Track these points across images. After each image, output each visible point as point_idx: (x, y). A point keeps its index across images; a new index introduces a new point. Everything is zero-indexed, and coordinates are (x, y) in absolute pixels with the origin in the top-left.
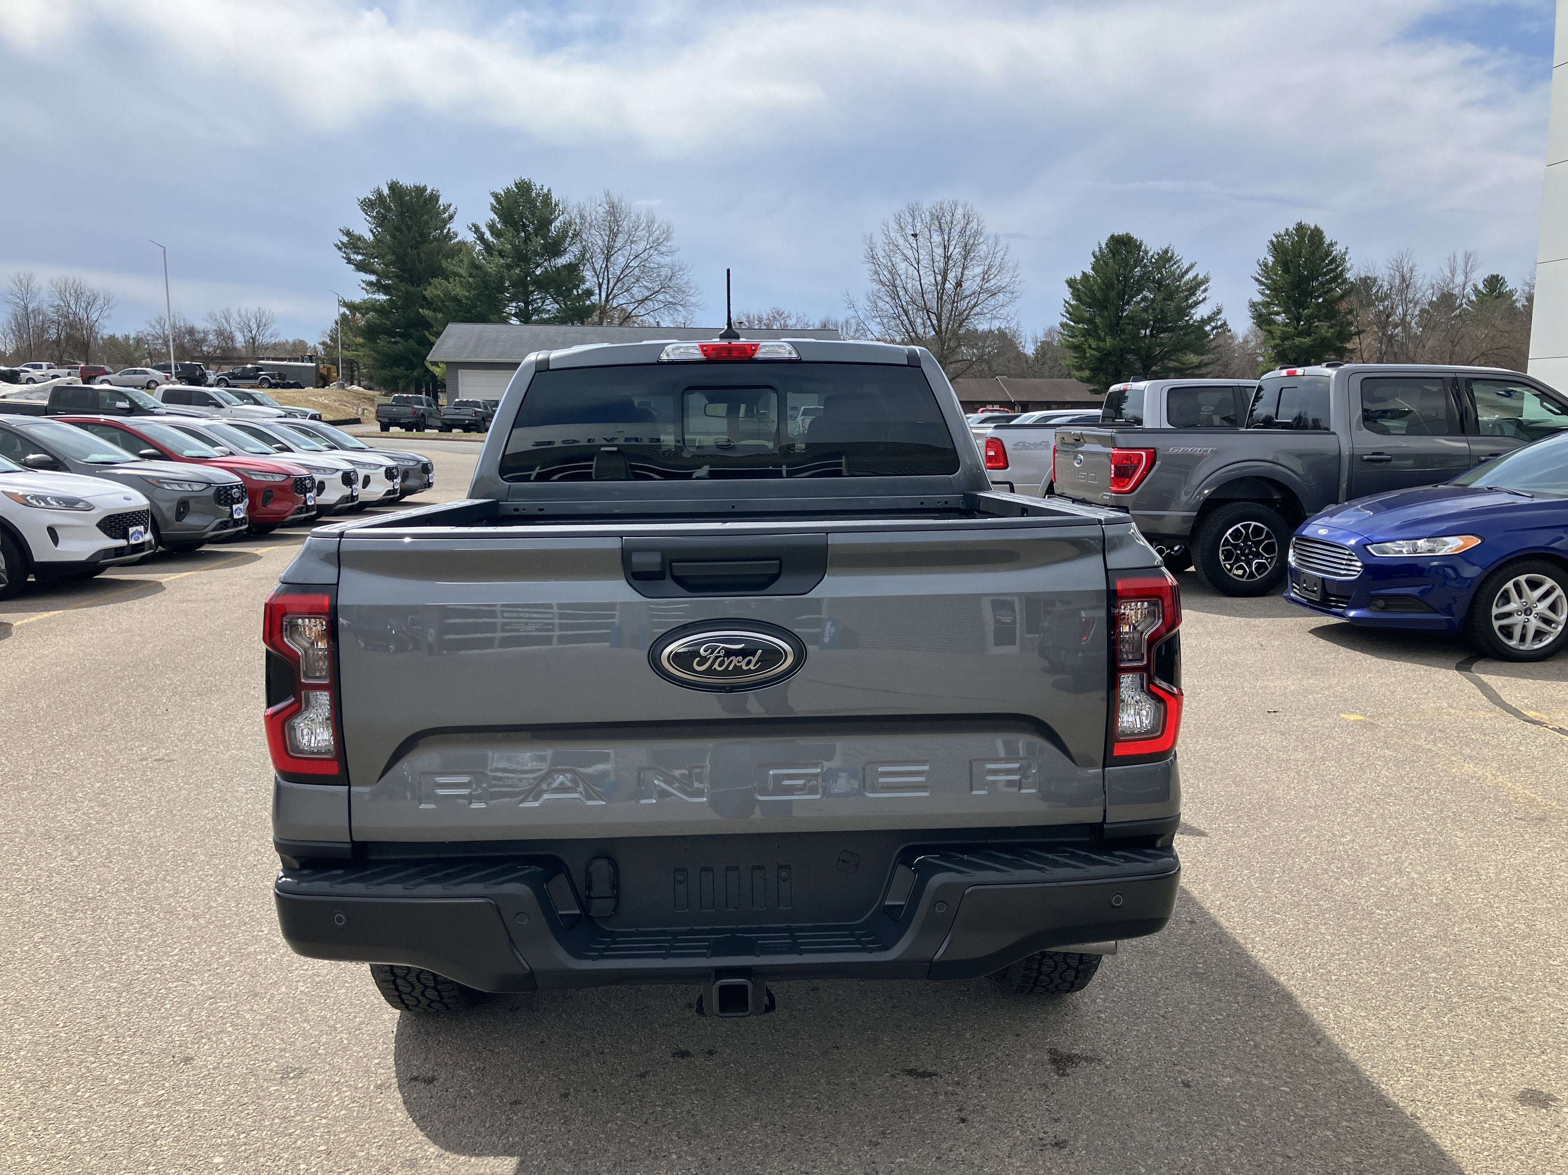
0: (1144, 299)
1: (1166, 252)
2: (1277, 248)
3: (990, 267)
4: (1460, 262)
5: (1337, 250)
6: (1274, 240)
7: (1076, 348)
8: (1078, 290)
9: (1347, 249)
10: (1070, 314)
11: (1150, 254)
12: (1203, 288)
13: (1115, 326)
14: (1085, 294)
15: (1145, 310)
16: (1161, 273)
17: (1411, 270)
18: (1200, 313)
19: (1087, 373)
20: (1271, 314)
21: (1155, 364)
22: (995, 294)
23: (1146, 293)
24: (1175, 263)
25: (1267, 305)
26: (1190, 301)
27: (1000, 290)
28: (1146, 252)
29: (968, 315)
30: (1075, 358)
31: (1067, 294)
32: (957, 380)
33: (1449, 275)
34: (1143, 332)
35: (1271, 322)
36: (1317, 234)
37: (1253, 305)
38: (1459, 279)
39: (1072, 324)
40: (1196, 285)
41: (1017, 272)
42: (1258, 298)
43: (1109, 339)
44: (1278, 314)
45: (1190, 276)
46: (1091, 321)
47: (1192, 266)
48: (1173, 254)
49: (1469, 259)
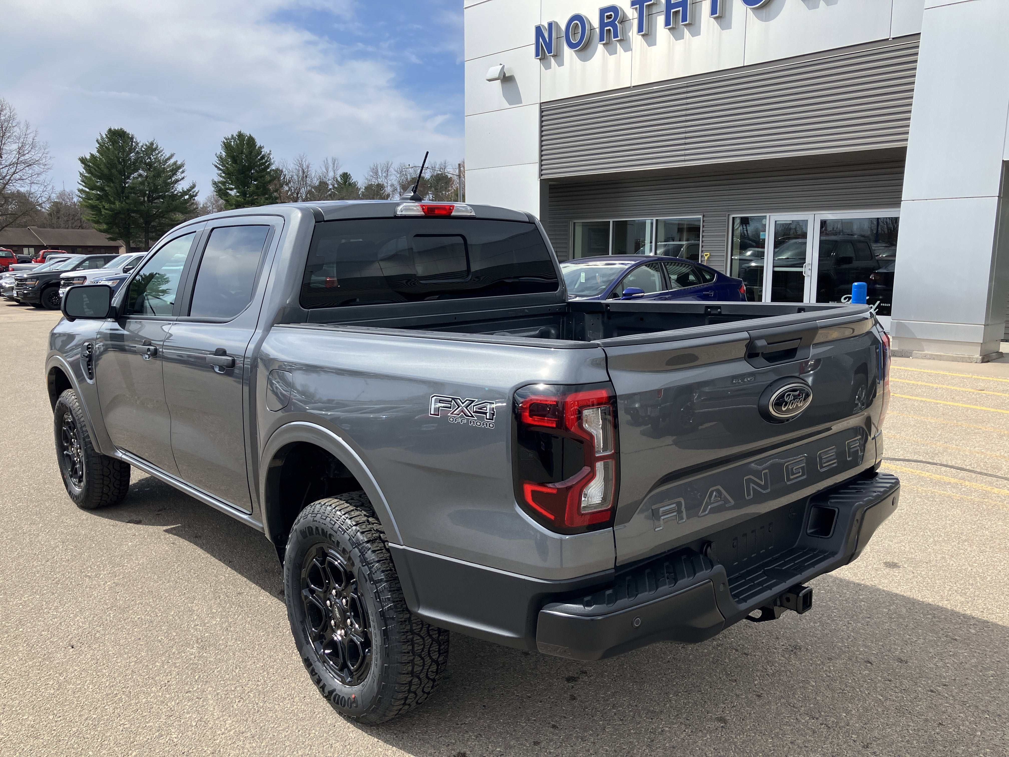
0: (140, 175)
1: (152, 144)
2: (227, 146)
3: (23, 145)
4: (331, 164)
5: (265, 151)
6: (225, 141)
7: (93, 207)
8: (89, 166)
9: (270, 151)
10: (85, 183)
11: (140, 145)
12: (181, 170)
13: (122, 193)
14: (95, 169)
15: (142, 183)
16: (150, 158)
17: (308, 167)
18: (181, 187)
19: (105, 227)
20: (228, 189)
21: (153, 221)
22: (30, 165)
23: (141, 171)
24: (159, 153)
25: (224, 183)
26: (173, 179)
27: (36, 162)
28: (137, 144)
29: (10, 179)
30: (93, 215)
31: (81, 168)
32: (6, 228)
33: (325, 171)
34: (142, 199)
35: (227, 194)
36: (251, 141)
37: (215, 183)
38: (331, 174)
39: (87, 190)
40: (176, 168)
41: (47, 150)
42: (217, 179)
43: (117, 203)
44: (231, 189)
45: (172, 161)
46: (101, 189)
47: (172, 156)
48: (157, 146)
49: (335, 162)
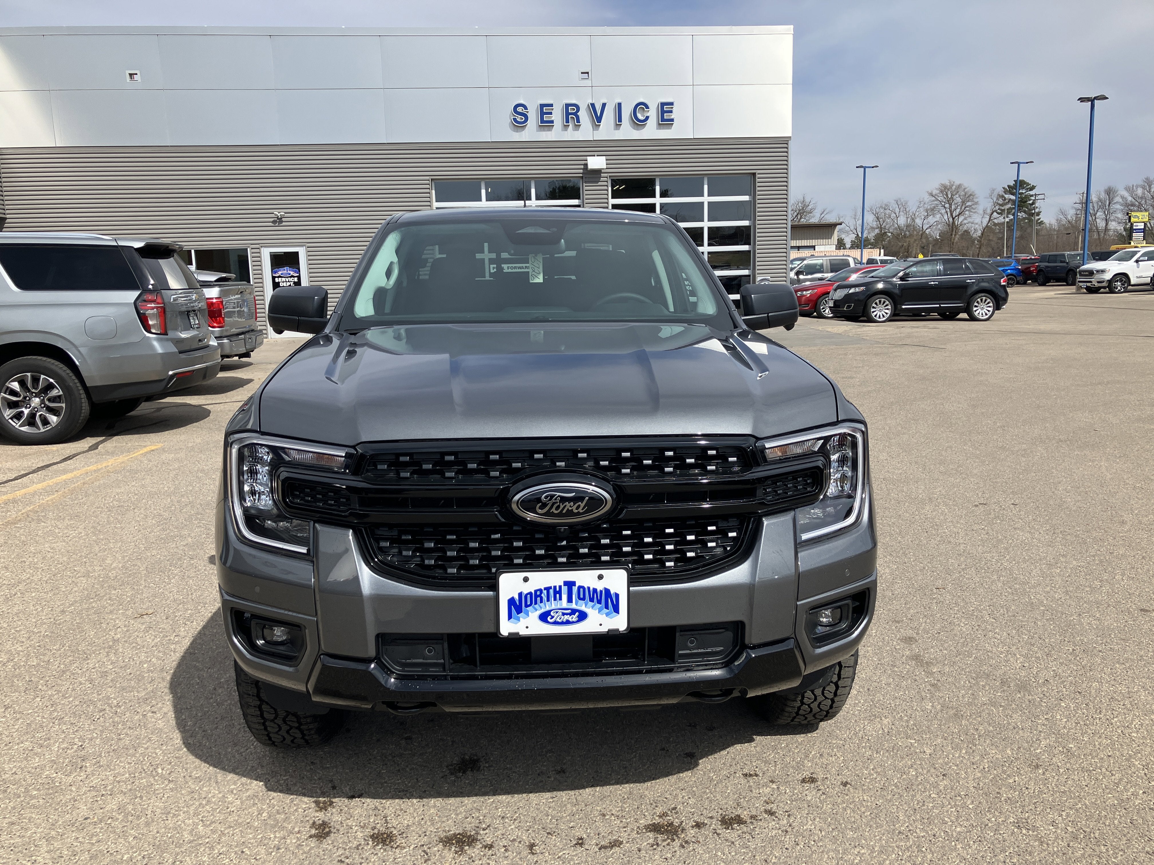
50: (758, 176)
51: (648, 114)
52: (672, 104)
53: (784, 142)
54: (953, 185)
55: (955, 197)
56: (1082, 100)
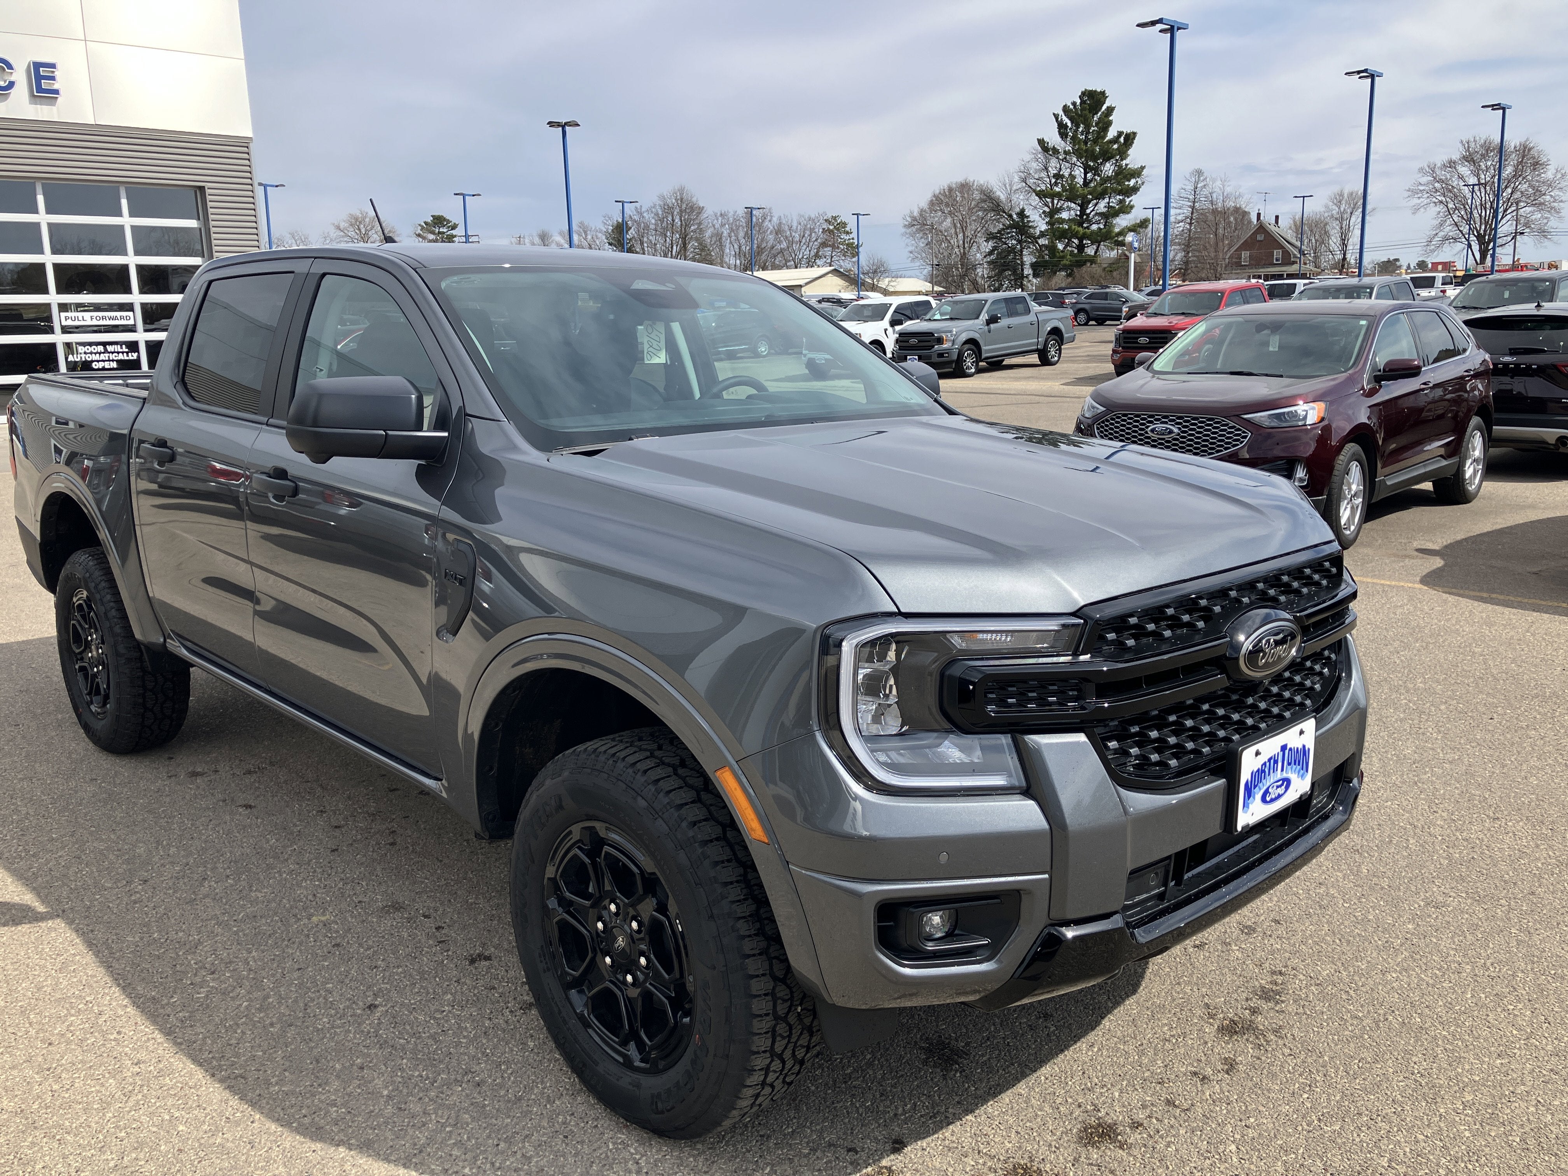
50: (208, 191)
51: (12, 79)
52: (53, 66)
53: (243, 144)
54: (365, 217)
55: (370, 233)
56: (551, 124)
